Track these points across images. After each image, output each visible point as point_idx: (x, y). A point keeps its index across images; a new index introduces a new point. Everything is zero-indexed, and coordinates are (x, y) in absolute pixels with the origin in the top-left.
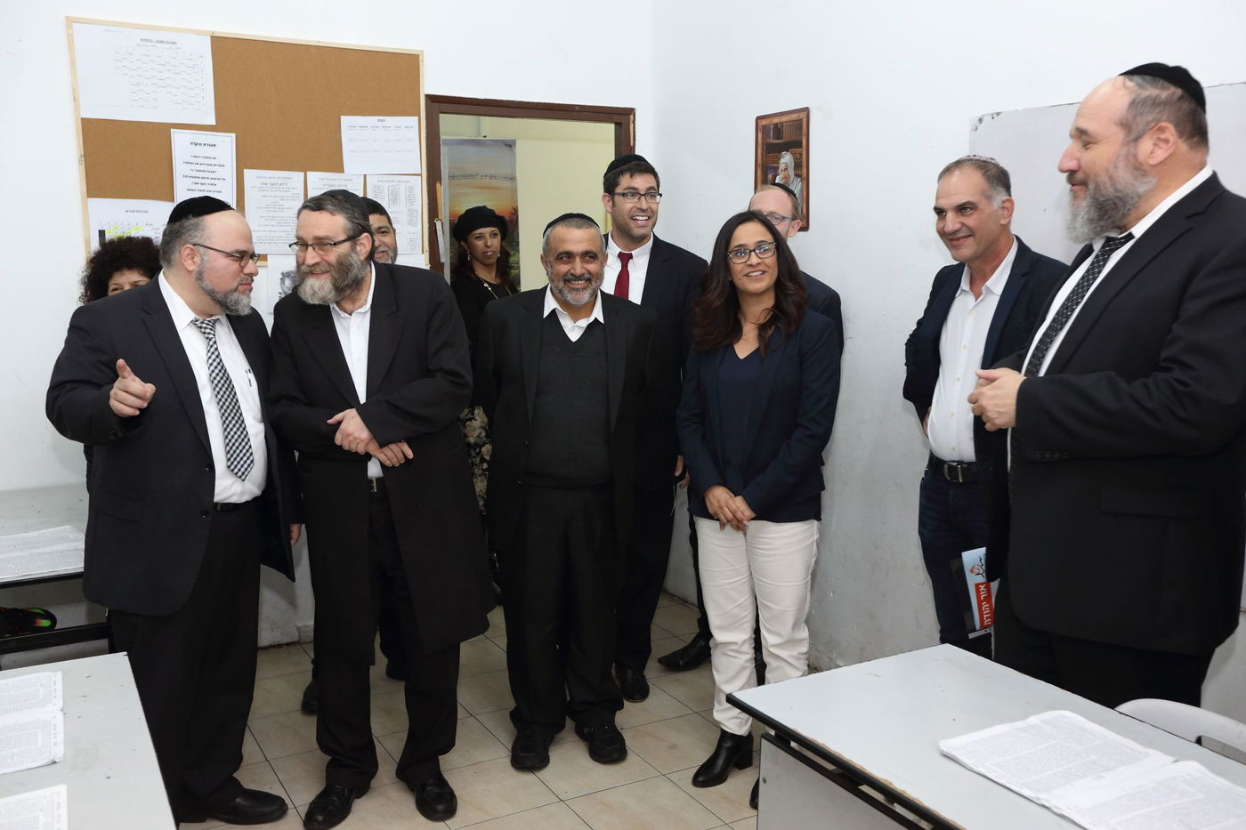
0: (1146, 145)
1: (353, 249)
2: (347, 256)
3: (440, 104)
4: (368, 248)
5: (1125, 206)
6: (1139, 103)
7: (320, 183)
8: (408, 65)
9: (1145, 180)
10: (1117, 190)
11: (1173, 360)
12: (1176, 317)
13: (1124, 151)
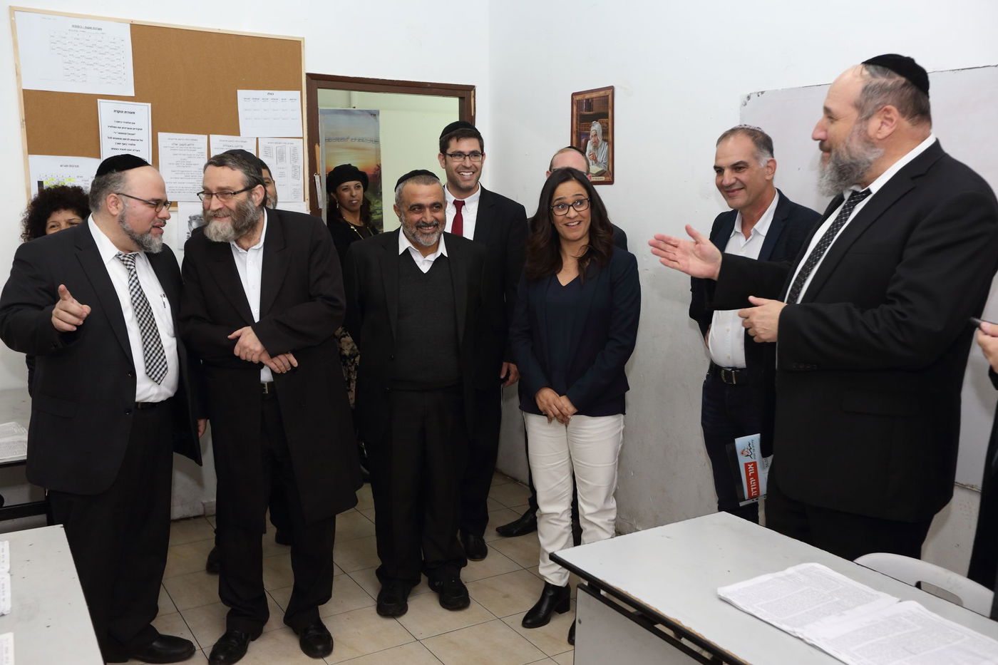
0: (875, 123)
1: (249, 197)
2: (244, 203)
3: (318, 81)
4: (262, 197)
5: (858, 170)
6: (870, 88)
7: (221, 144)
8: (293, 49)
9: (874, 150)
10: (851, 158)
11: (895, 295)
12: (900, 259)
13: (857, 127)
